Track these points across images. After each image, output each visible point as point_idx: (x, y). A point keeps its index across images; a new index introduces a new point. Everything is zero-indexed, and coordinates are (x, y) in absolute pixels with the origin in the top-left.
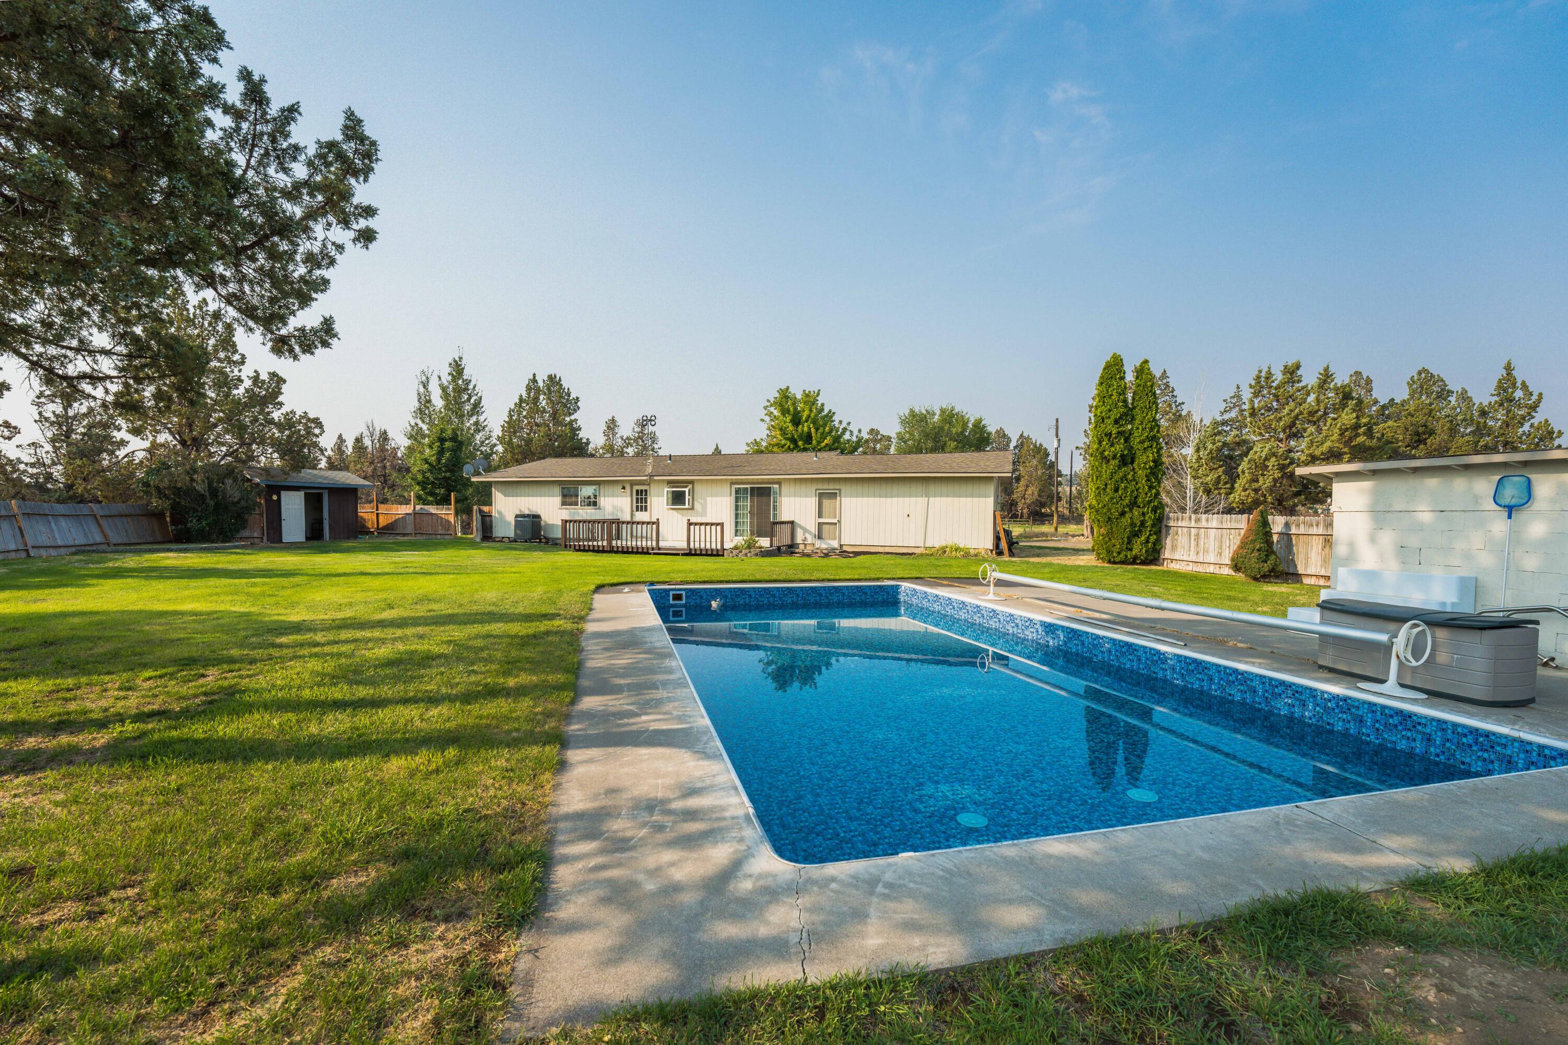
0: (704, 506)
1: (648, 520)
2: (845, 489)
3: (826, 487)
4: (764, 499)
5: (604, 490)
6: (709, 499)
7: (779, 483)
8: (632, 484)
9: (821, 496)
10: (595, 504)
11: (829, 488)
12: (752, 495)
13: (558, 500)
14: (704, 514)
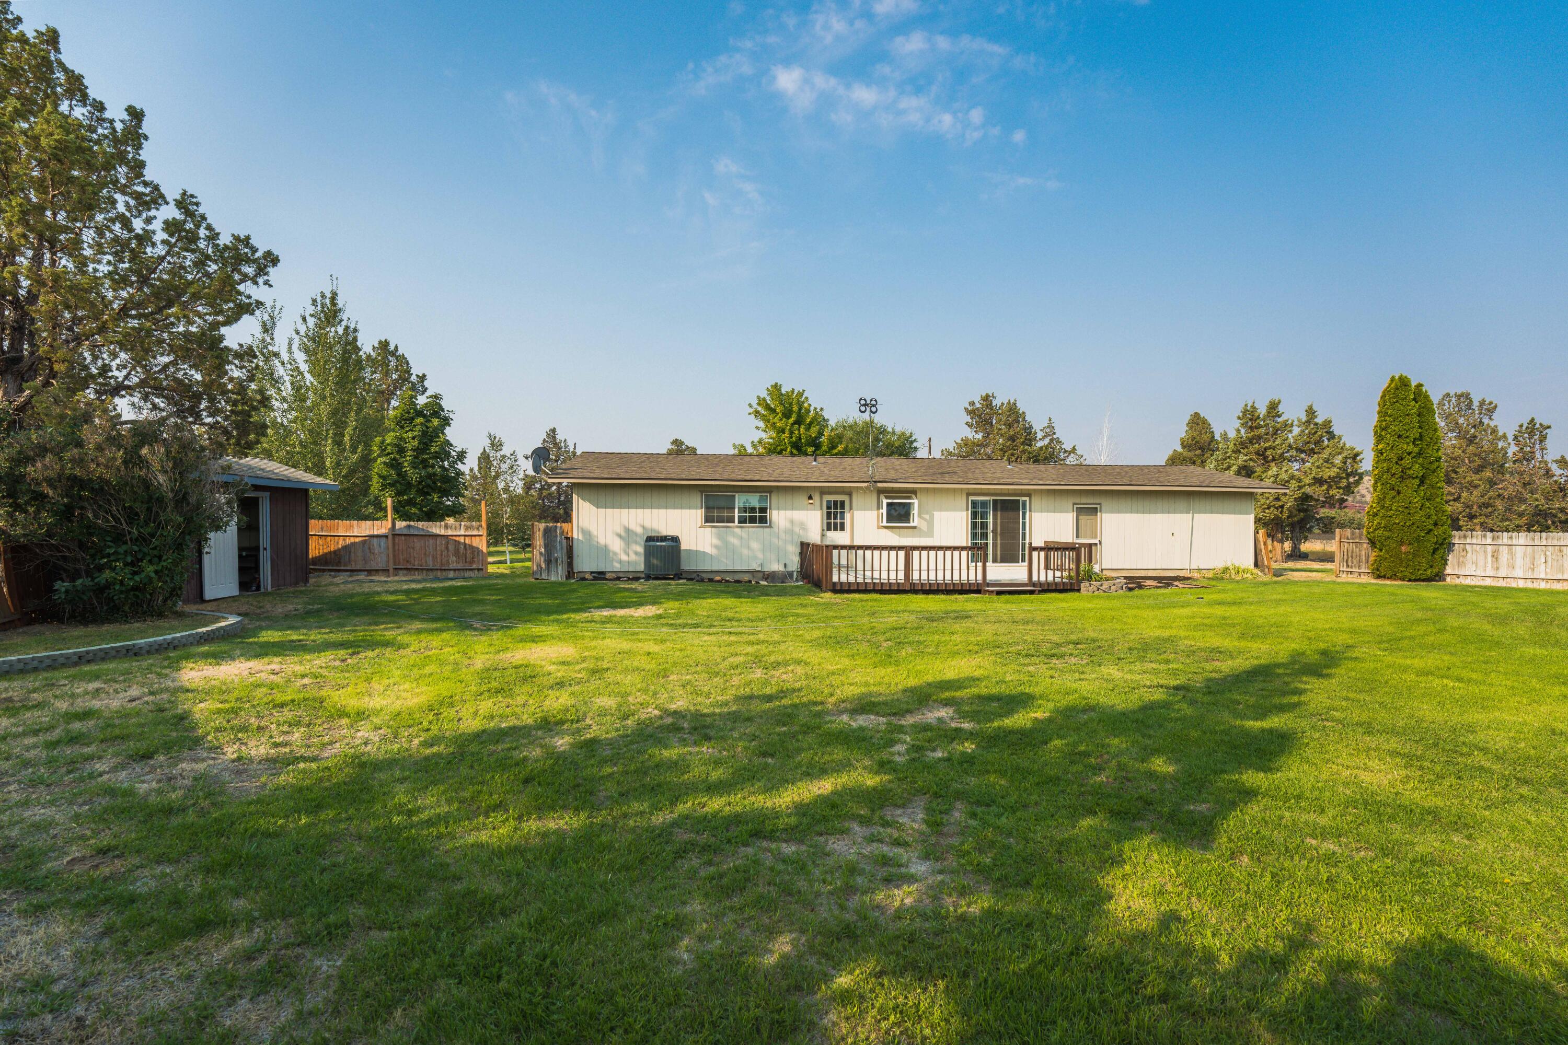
0: (930, 523)
1: (847, 542)
2: (1106, 503)
3: (1084, 500)
4: (1010, 514)
5: (774, 499)
6: (937, 514)
7: (1029, 494)
8: (823, 492)
9: (1080, 511)
10: (763, 520)
11: (1086, 501)
12: (995, 510)
13: (698, 514)
14: (929, 533)
